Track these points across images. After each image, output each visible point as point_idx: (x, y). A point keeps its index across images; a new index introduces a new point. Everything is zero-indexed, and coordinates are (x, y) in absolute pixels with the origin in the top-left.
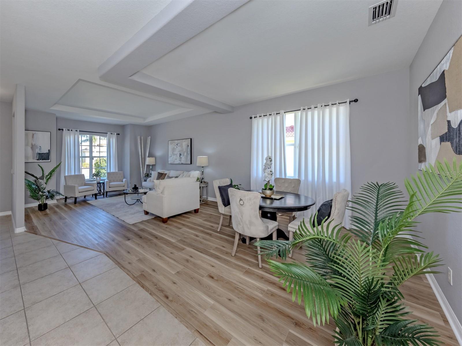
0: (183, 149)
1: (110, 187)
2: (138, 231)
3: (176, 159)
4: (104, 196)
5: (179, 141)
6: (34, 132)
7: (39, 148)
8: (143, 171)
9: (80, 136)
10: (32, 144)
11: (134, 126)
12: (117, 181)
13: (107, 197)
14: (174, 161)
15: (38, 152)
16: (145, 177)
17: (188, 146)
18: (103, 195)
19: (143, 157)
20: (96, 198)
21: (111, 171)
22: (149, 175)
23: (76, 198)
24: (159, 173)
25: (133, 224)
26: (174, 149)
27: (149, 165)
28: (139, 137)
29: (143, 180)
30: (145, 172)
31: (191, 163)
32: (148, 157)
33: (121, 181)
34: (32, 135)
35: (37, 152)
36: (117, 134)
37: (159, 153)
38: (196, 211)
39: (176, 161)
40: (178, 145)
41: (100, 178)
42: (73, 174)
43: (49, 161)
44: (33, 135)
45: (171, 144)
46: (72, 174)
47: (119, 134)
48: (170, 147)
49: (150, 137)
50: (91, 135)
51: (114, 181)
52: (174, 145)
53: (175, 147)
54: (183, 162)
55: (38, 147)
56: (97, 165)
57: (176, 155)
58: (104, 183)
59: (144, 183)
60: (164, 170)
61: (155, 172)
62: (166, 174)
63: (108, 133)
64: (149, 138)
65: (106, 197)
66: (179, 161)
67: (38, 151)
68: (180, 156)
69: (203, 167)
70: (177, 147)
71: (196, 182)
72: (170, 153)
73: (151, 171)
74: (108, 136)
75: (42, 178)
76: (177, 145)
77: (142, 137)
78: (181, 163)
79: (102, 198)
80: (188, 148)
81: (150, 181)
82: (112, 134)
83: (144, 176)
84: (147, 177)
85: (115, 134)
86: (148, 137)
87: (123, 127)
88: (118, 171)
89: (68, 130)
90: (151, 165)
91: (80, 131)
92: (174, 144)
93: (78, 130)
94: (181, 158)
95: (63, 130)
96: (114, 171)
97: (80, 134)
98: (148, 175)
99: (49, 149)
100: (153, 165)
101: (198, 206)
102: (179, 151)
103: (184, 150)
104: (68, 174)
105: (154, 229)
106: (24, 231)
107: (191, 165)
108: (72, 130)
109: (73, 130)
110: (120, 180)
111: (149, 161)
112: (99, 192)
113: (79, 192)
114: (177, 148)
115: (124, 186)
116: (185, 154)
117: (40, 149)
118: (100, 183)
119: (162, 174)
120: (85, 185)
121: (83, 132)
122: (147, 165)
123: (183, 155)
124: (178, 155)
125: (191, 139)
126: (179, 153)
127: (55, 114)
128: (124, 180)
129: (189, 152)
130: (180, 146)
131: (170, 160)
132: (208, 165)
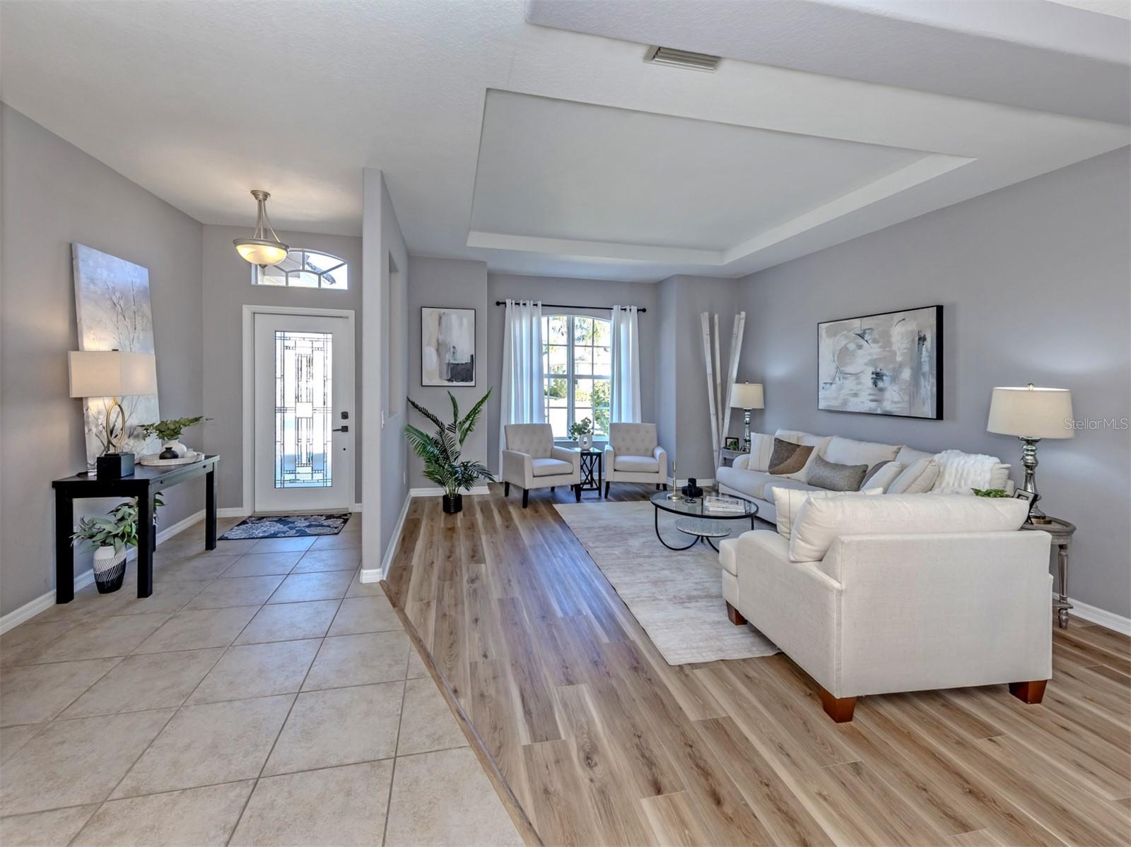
0: (894, 353)
1: (615, 470)
2: (700, 730)
3: (856, 395)
4: (600, 494)
5: (867, 323)
6: (443, 311)
7: (452, 350)
8: (722, 429)
9: (544, 320)
10: (438, 340)
11: (690, 280)
12: (637, 453)
13: (609, 501)
14: (845, 402)
15: (449, 360)
16: (725, 448)
17: (922, 339)
18: (598, 491)
19: (719, 381)
20: (578, 500)
21: (623, 421)
22: (741, 444)
23: (526, 492)
24: (779, 442)
25: (681, 667)
26: (843, 356)
27: (741, 409)
28: (706, 314)
29: (717, 458)
30: (725, 433)
31: (940, 415)
32: (738, 381)
33: (650, 453)
34: (438, 318)
35: (447, 362)
36: (638, 310)
37: (778, 368)
38: (1025, 691)
39: (853, 399)
40: (867, 337)
41: (590, 439)
42: (527, 421)
43: (472, 384)
44: (440, 318)
45: (832, 334)
46: (525, 423)
47: (644, 310)
48: (828, 346)
49: (743, 314)
50: (571, 316)
51: (628, 452)
52: (846, 337)
53: (852, 346)
54: (888, 406)
55: (450, 349)
56: (595, 397)
57: (858, 378)
58: (599, 455)
59: (722, 471)
60: (801, 434)
61: (766, 436)
62: (810, 449)
63: (615, 307)
64: (740, 319)
65: (606, 497)
66: (873, 405)
67: (448, 358)
68: (875, 384)
69: (1029, 442)
70: (860, 347)
71: (1022, 528)
72: (827, 369)
73: (747, 431)
74: (613, 318)
75: (452, 428)
76: (861, 336)
77: (716, 317)
78: (879, 412)
79: (595, 499)
80: (920, 351)
81: (746, 466)
82: (625, 309)
83: (723, 445)
84: (735, 449)
85: (634, 309)
86: (737, 316)
87: (657, 286)
88: (642, 422)
89: (516, 304)
90: (746, 411)
91: (543, 305)
92: (845, 332)
93: (540, 303)
94: (881, 390)
95: (505, 303)
96: (630, 421)
97: (543, 314)
98: (736, 445)
99: (471, 354)
100: (754, 412)
101: (1039, 667)
102: (872, 362)
103: (899, 359)
104: (515, 421)
105: (781, 749)
106: (379, 580)
107: (940, 423)
108: (524, 304)
109: (528, 302)
110: (647, 450)
111: (740, 395)
112: (587, 478)
113: (534, 476)
114: (859, 351)
115: (658, 472)
116: (906, 374)
117: (454, 353)
118: (591, 455)
119: (793, 447)
120: (553, 456)
121: (551, 307)
122: (733, 409)
123: (894, 379)
124: (867, 379)
125: (940, 310)
126: (871, 369)
127: (484, 263)
128: (659, 451)
129: (928, 366)
130: (875, 341)
131: (827, 398)
132: (1068, 434)
